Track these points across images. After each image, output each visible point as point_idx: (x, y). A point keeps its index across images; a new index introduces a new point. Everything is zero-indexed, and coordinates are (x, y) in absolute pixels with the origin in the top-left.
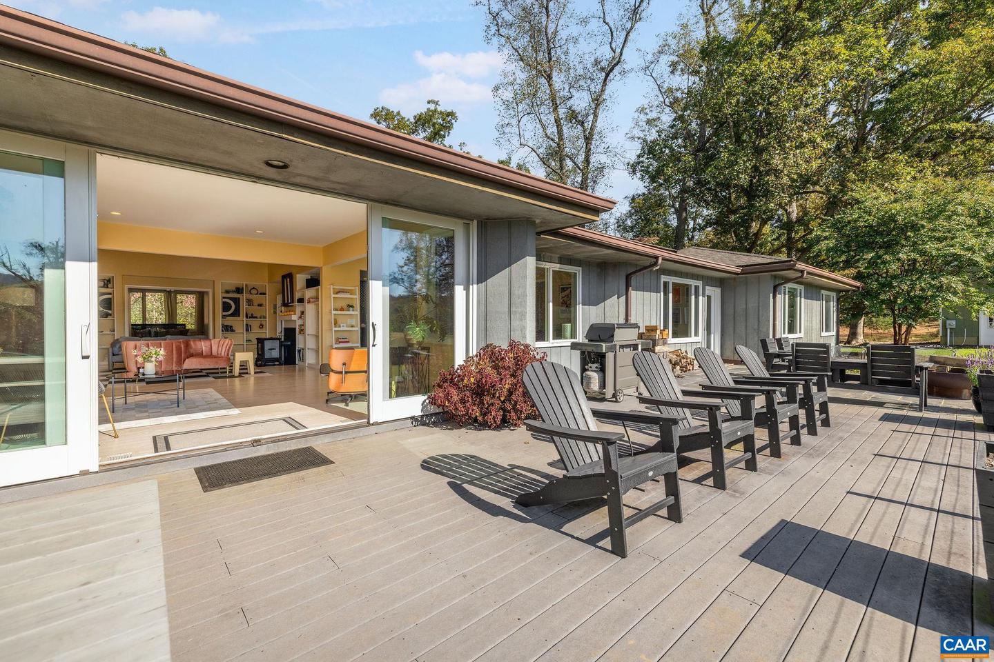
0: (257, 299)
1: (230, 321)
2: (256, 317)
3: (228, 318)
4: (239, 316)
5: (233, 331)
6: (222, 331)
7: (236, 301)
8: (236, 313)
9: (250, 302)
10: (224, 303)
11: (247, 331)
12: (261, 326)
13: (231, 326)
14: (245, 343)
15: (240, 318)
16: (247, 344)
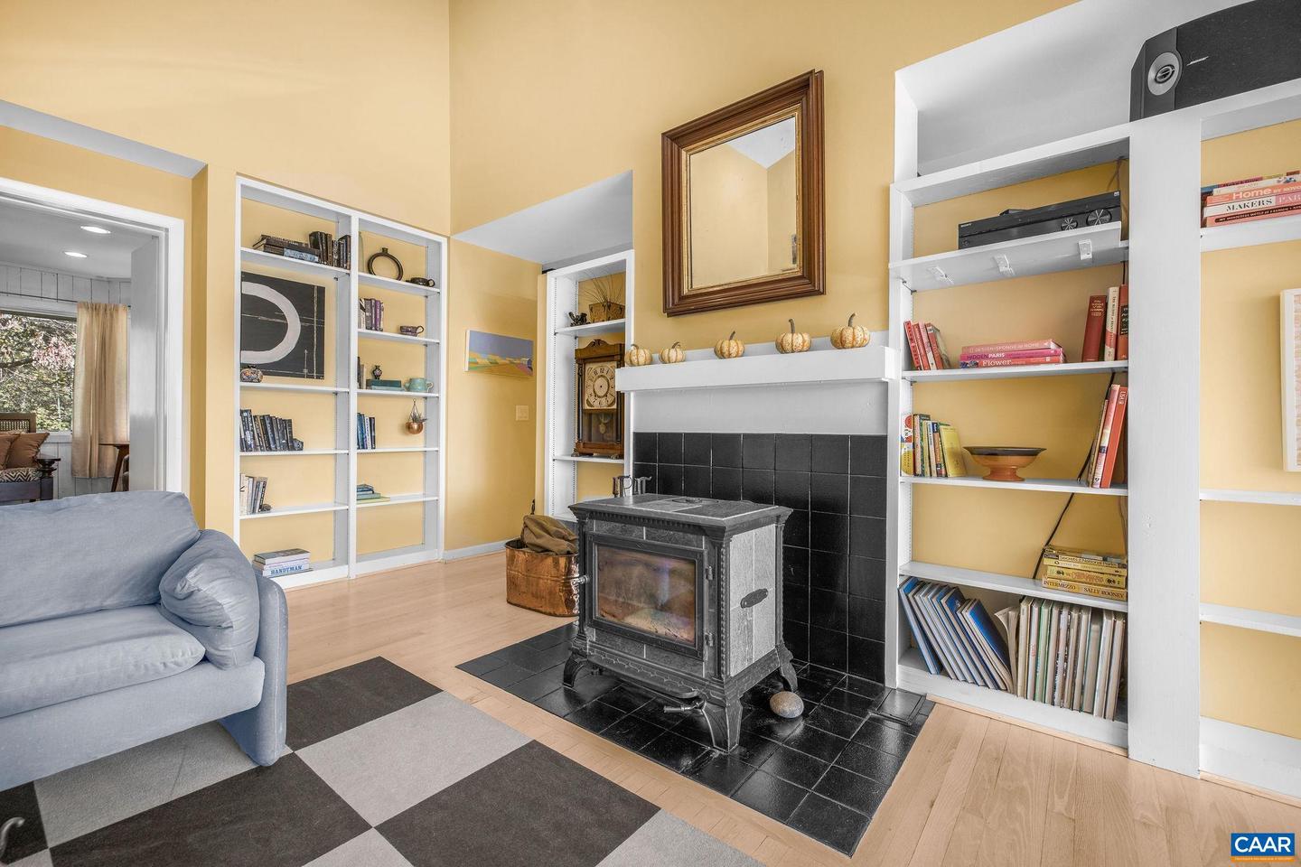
0: (401, 301)
1: (281, 396)
2: (394, 384)
3: (269, 382)
4: (320, 374)
5: (292, 444)
6: (245, 446)
7: (309, 300)
8: (307, 361)
9: (372, 310)
10: (250, 305)
11: (361, 445)
12: (414, 425)
13: (287, 424)
14: (354, 505)
15: (327, 385)
16: (358, 509)
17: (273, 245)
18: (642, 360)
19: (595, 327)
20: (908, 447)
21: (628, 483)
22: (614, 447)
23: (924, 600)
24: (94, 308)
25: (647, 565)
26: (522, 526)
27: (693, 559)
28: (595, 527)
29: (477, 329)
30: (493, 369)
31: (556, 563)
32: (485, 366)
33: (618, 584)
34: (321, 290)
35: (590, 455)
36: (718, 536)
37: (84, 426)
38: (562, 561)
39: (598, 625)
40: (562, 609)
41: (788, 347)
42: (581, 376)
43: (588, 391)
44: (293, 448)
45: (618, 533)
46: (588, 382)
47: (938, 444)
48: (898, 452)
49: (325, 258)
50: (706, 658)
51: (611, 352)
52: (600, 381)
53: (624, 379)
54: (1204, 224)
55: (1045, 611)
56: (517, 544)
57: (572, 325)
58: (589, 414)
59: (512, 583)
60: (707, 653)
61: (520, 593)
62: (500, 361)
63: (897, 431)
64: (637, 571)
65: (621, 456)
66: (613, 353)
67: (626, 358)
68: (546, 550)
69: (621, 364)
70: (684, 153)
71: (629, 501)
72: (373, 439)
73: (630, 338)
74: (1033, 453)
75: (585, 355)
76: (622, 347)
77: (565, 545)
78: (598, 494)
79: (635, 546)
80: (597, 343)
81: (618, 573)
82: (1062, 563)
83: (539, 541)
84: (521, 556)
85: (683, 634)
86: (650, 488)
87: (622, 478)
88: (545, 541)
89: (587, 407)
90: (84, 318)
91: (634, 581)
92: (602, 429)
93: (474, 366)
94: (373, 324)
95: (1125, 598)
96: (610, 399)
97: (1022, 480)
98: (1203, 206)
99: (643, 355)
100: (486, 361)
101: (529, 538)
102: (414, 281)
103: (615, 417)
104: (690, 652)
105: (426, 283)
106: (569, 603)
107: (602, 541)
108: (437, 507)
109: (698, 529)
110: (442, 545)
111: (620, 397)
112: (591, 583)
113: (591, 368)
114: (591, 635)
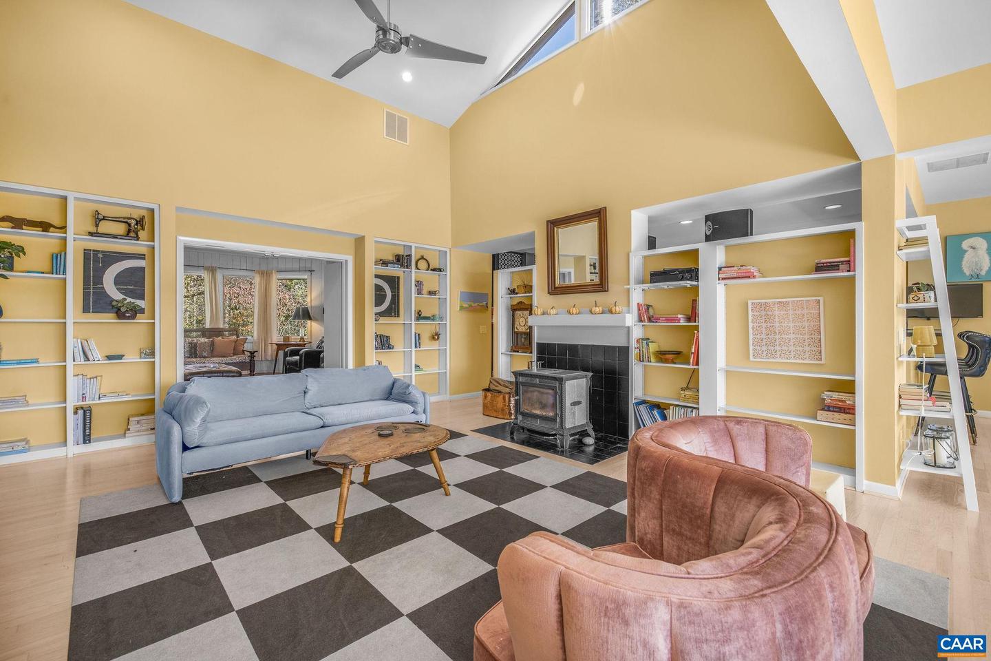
0: (429, 280)
1: (386, 326)
2: (427, 318)
3: (383, 319)
4: (398, 315)
5: (390, 346)
6: (377, 348)
7: (393, 282)
8: (393, 311)
9: (419, 286)
10: (377, 290)
11: (416, 347)
12: (435, 337)
13: (388, 338)
14: (414, 373)
15: (400, 320)
16: (416, 375)
17: (385, 263)
18: (539, 314)
19: (521, 296)
20: (637, 351)
21: (534, 364)
22: (527, 348)
23: (642, 408)
24: (262, 273)
25: (539, 392)
26: (489, 382)
27: (553, 388)
28: (521, 379)
29: (463, 290)
30: (471, 309)
31: (504, 398)
32: (467, 308)
33: (529, 399)
34: (398, 278)
35: (518, 352)
36: (561, 380)
37: (258, 335)
38: (507, 396)
39: (522, 414)
40: (508, 417)
41: (593, 312)
42: (513, 316)
43: (517, 323)
44: (390, 348)
45: (529, 381)
46: (516, 319)
47: (648, 349)
48: (633, 353)
49: (402, 266)
50: (558, 421)
51: (527, 307)
52: (522, 319)
53: (532, 321)
54: (719, 280)
55: (677, 408)
56: (487, 390)
57: (509, 294)
58: (517, 334)
59: (485, 406)
60: (558, 420)
61: (488, 410)
62: (473, 305)
63: (633, 344)
64: (536, 393)
65: (531, 353)
66: (528, 308)
67: (533, 312)
68: (500, 392)
69: (531, 314)
70: (555, 229)
71: (535, 370)
72: (420, 345)
73: (535, 302)
74: (678, 353)
75: (515, 308)
76: (531, 305)
77: (508, 390)
78: (522, 367)
79: (535, 385)
80: (521, 303)
81: (529, 395)
82: (686, 393)
83: (497, 388)
84: (489, 394)
85: (551, 414)
86: (543, 366)
87: (531, 362)
88: (500, 388)
89: (516, 330)
90: (257, 279)
91: (535, 397)
92: (523, 340)
93: (462, 308)
94: (420, 292)
95: (698, 403)
96: (527, 327)
97: (675, 363)
98: (719, 274)
99: (540, 311)
100: (467, 306)
101: (492, 387)
102: (434, 270)
103: (529, 335)
104: (553, 420)
105: (440, 270)
106: (510, 414)
107: (524, 384)
108: (446, 376)
109: (555, 379)
110: (448, 392)
111: (531, 328)
112: (520, 399)
113: (518, 313)
114: (520, 418)
